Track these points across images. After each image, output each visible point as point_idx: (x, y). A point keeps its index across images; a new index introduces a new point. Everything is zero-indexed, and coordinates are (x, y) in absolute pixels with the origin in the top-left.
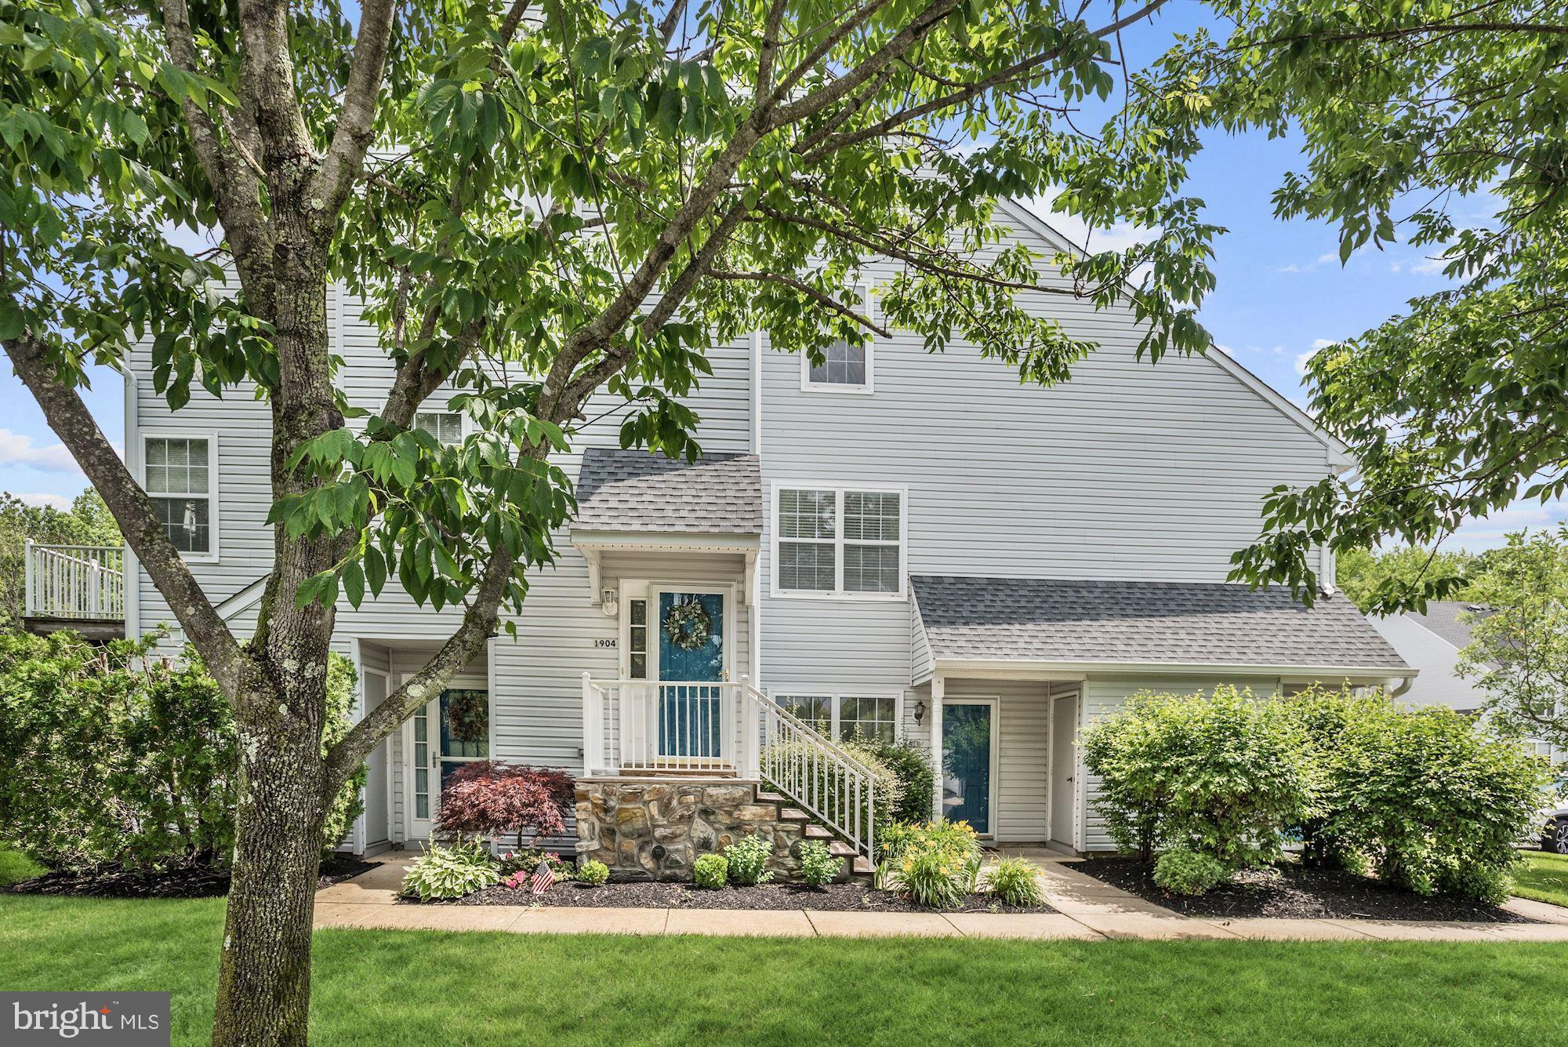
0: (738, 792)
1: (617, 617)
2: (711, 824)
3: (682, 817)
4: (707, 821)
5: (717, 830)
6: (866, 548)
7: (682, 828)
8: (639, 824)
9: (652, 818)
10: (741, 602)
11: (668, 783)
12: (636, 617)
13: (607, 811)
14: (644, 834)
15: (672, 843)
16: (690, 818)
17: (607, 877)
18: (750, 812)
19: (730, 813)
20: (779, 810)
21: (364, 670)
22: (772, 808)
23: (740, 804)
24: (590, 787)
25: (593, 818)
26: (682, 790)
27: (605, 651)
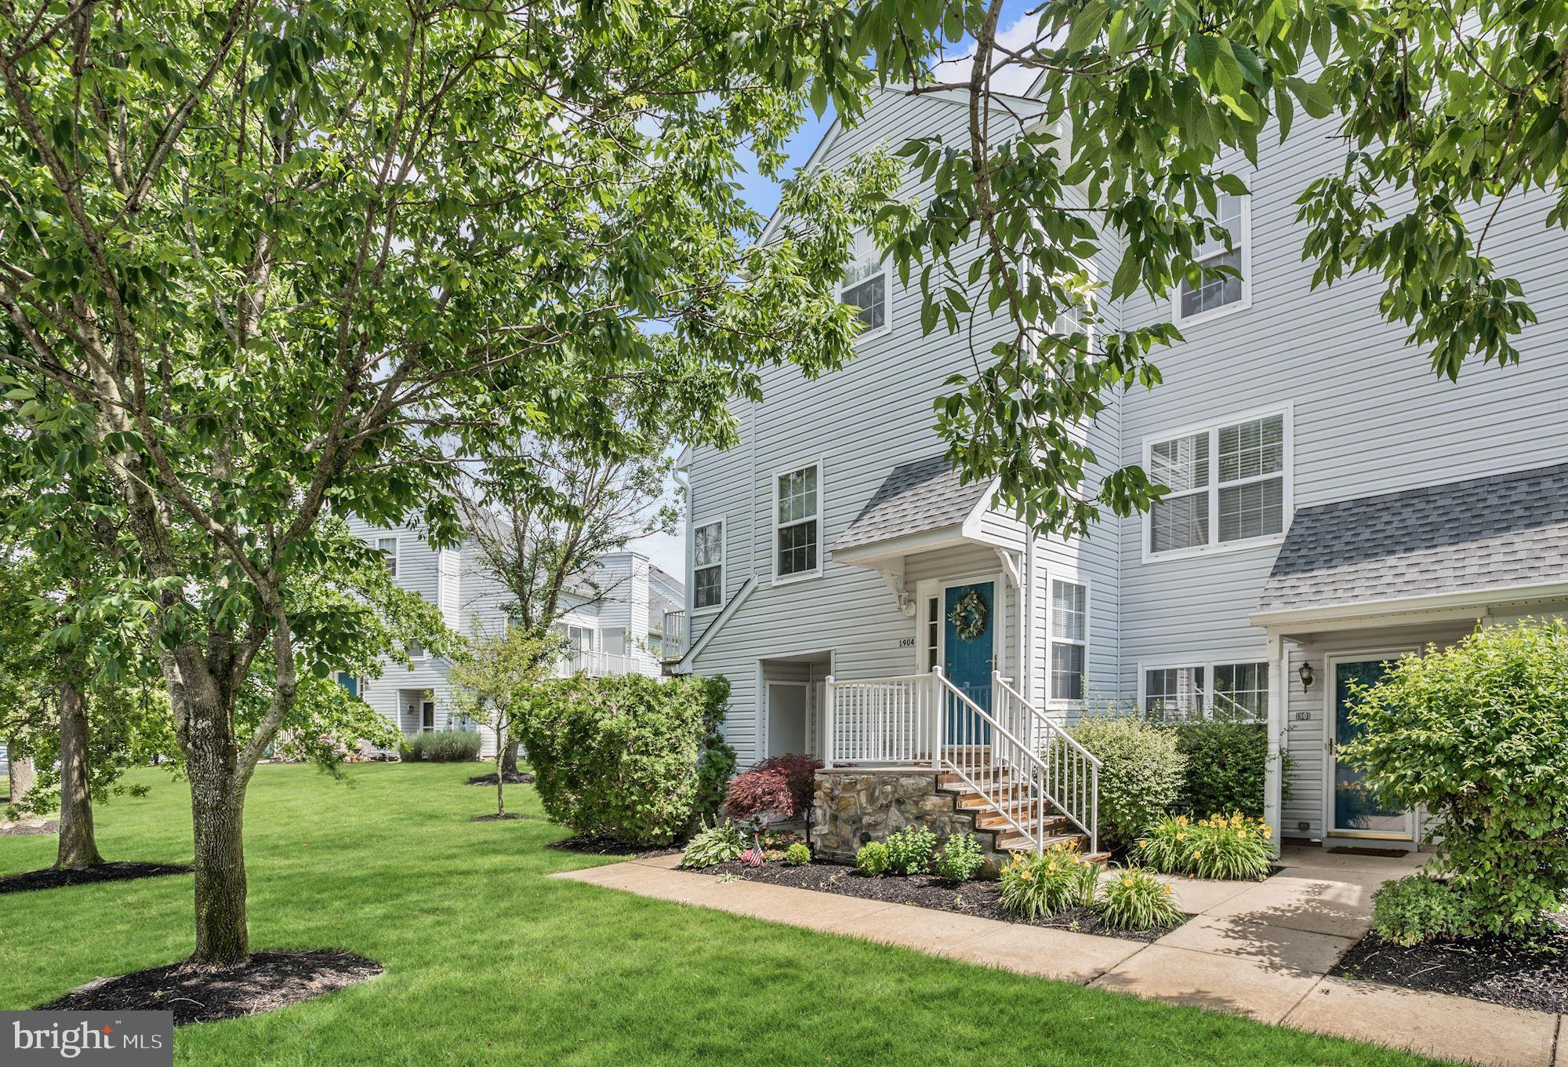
0: (923, 782)
1: (914, 618)
2: (902, 812)
3: (881, 805)
4: (899, 810)
5: (906, 817)
6: (1245, 487)
7: (880, 817)
8: (852, 812)
9: (861, 806)
10: (1009, 586)
11: (874, 774)
12: (933, 616)
13: (832, 799)
14: (856, 820)
15: (876, 830)
16: (888, 806)
17: (808, 858)
18: (932, 802)
19: (916, 803)
20: (955, 801)
21: (768, 683)
22: (949, 799)
23: (925, 794)
24: (824, 777)
25: (825, 806)
26: (883, 779)
27: (906, 650)
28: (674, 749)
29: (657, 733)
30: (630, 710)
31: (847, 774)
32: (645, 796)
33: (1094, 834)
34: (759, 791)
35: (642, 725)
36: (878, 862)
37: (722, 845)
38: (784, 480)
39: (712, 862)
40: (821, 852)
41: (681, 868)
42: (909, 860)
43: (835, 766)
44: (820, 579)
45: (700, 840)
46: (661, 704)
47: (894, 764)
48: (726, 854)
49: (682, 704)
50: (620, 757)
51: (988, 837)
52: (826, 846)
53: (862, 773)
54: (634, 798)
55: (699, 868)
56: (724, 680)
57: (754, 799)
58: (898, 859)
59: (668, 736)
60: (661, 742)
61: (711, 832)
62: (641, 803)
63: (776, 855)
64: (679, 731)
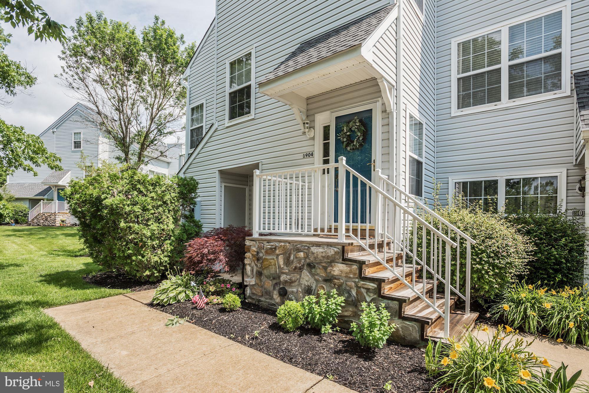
0: (331, 251)
1: (313, 138)
2: (313, 275)
3: (296, 268)
4: (310, 273)
5: (317, 281)
6: (529, 63)
7: (296, 276)
8: (272, 270)
9: (279, 267)
10: (384, 111)
11: (289, 242)
12: (326, 136)
13: (258, 260)
14: (276, 277)
15: (291, 286)
16: (301, 269)
17: (239, 304)
18: (339, 269)
19: (325, 268)
20: (360, 269)
21: (223, 185)
22: (355, 267)
23: (333, 261)
24: (252, 243)
25: (253, 264)
26: (297, 247)
27: (308, 160)
28: (158, 220)
29: (144, 209)
30: (127, 194)
31: (269, 241)
32: (138, 251)
33: (467, 298)
34: (206, 251)
35: (135, 204)
36: (295, 320)
37: (180, 289)
38: (232, 64)
39: (172, 302)
40: (250, 297)
41: (151, 305)
42: (323, 321)
43: (261, 235)
44: (253, 119)
45: (165, 284)
46: (148, 190)
47: (300, 235)
48: (182, 296)
49: (163, 192)
50: (119, 224)
51: (395, 305)
52: (253, 294)
53: (280, 241)
54: (130, 252)
55: (163, 306)
56: (194, 180)
57: (203, 257)
58: (313, 319)
59: (153, 211)
60: (147, 215)
61: (174, 279)
62: (135, 255)
63: (216, 299)
64: (161, 208)
